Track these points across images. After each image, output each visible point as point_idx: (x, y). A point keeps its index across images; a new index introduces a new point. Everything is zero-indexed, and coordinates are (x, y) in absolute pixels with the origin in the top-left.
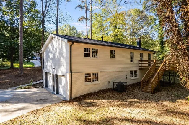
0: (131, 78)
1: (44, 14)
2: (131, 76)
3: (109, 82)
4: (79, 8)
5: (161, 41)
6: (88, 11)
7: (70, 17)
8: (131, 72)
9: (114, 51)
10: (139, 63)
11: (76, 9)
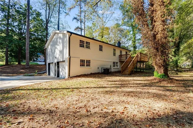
0: (114, 67)
1: (48, 21)
2: (114, 66)
3: (98, 68)
4: (75, 20)
5: (134, 46)
6: (82, 23)
7: (68, 25)
8: (114, 63)
9: (102, 46)
10: (119, 57)
11: (73, 20)
